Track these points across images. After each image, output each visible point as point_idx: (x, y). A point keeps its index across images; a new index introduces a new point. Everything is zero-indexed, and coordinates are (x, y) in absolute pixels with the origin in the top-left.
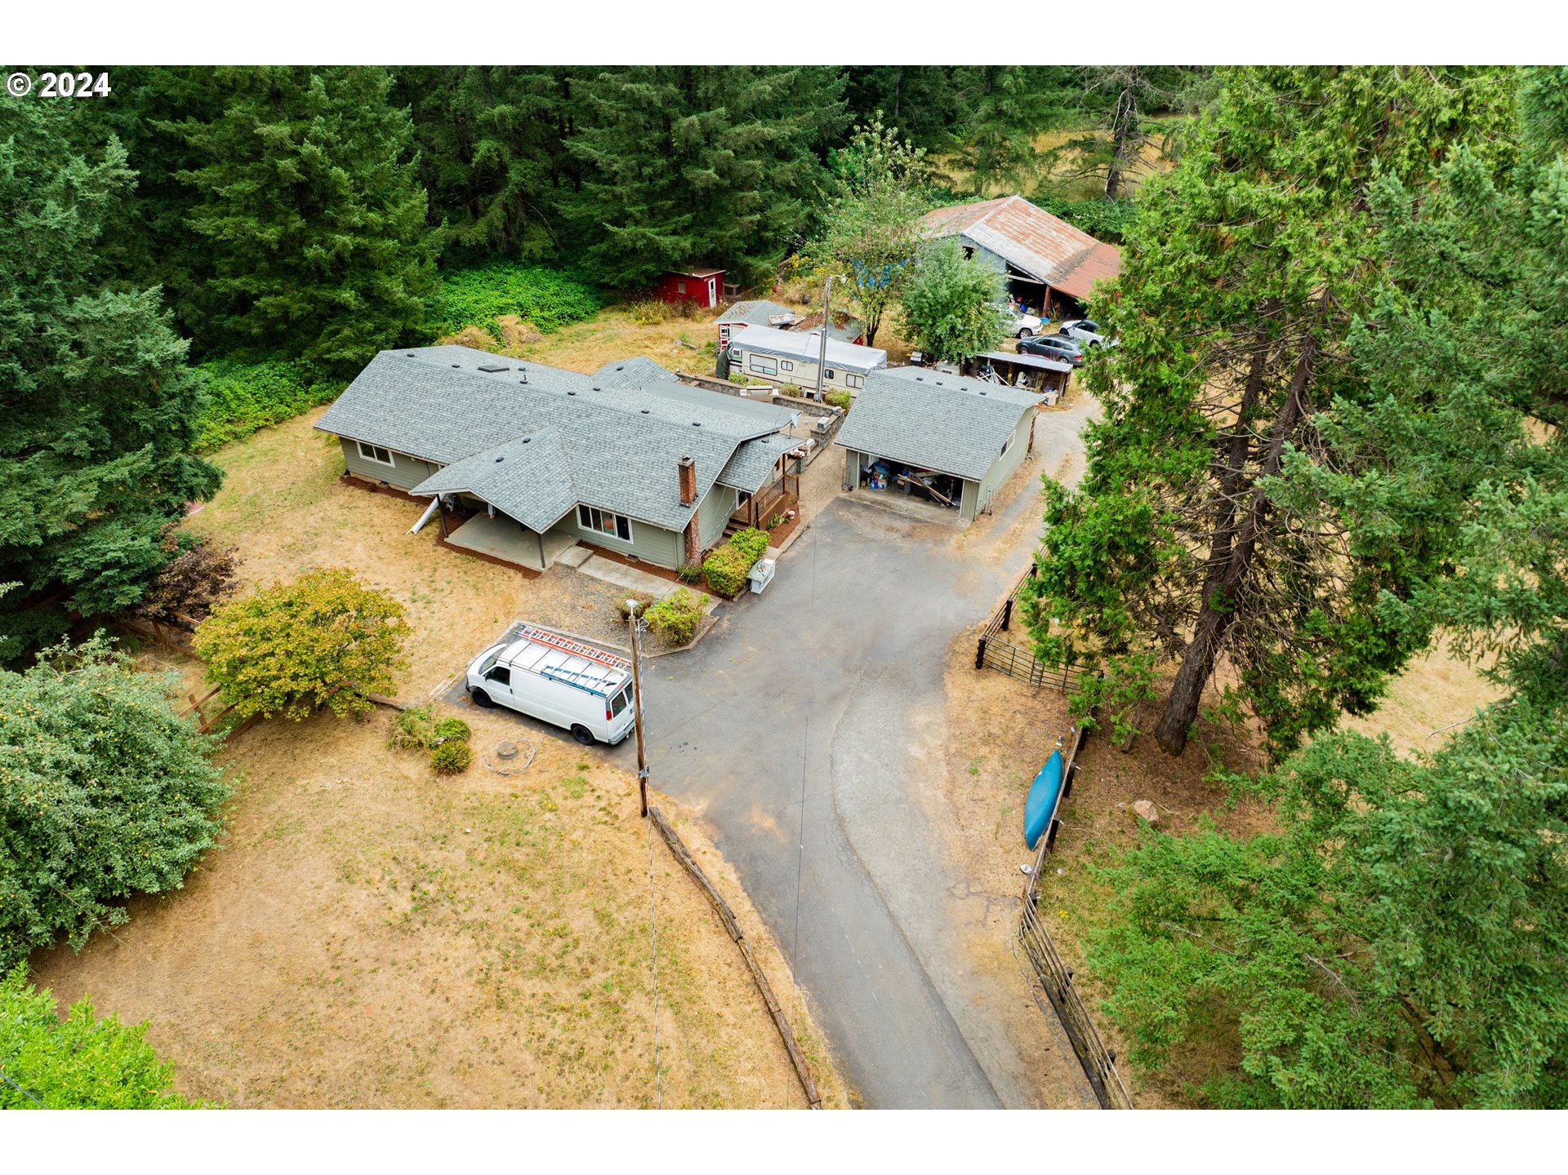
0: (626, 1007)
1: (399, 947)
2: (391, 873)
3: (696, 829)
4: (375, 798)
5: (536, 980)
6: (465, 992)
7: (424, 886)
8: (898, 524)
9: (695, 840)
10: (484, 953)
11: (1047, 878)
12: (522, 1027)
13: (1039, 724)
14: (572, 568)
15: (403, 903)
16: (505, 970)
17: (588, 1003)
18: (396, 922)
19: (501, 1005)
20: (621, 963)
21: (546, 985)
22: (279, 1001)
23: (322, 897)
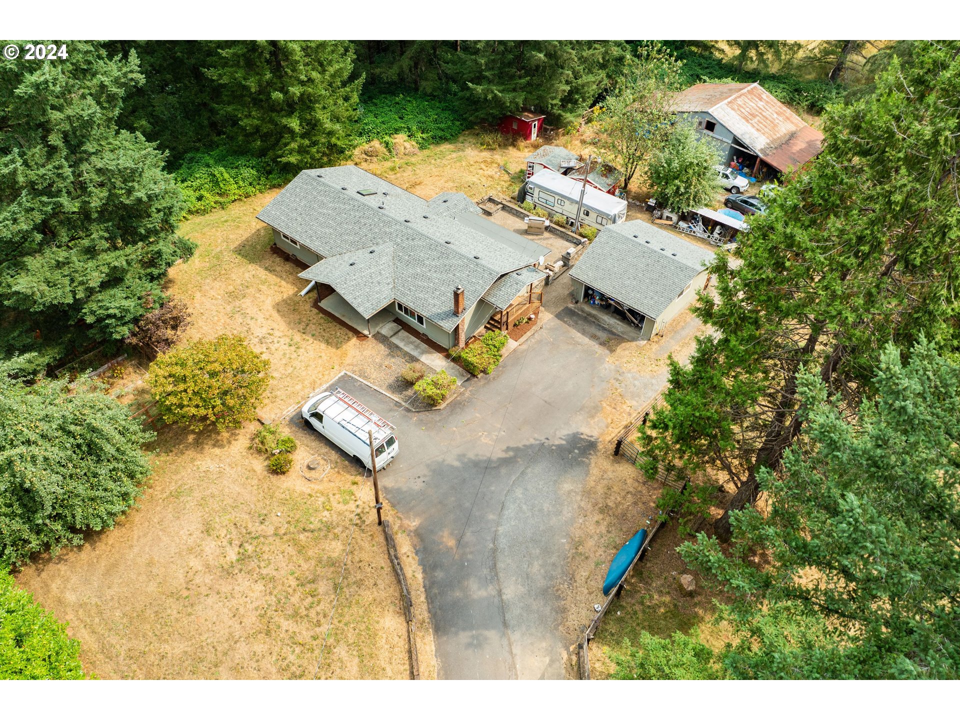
0: (335, 650)
1: (223, 583)
2: (231, 533)
3: (408, 538)
4: (234, 482)
5: (290, 622)
6: (251, 619)
7: (248, 547)
8: (600, 334)
9: (405, 546)
10: (267, 598)
11: (609, 617)
12: (276, 649)
13: (640, 505)
14: (386, 337)
15: (232, 555)
16: (276, 611)
17: (315, 643)
18: (226, 567)
19: (268, 633)
20: (339, 622)
21: (295, 626)
22: (154, 603)
23: (190, 541)
